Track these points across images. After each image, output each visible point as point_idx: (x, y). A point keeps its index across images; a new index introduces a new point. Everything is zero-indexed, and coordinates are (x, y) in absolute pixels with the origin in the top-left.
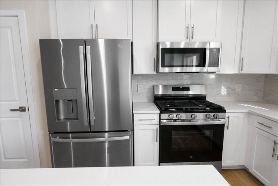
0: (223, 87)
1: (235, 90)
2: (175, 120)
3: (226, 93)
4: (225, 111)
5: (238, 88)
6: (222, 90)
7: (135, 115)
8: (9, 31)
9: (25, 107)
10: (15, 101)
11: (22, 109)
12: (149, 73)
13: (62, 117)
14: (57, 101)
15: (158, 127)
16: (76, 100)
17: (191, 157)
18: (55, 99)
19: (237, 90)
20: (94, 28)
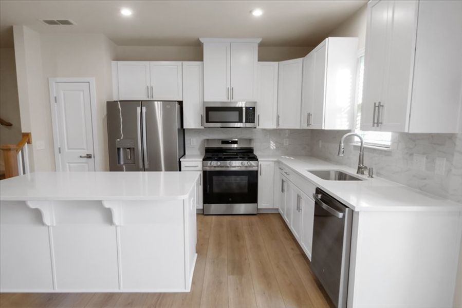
0: (271, 142)
1: (283, 144)
2: (215, 167)
3: (275, 147)
4: (257, 160)
5: (286, 142)
6: (272, 145)
7: (182, 163)
8: (81, 93)
9: (91, 155)
10: (84, 149)
11: (89, 156)
12: (198, 127)
13: (122, 163)
14: (119, 149)
15: (202, 173)
16: (134, 148)
17: (230, 199)
18: (117, 147)
19: (285, 144)
20: (150, 90)
